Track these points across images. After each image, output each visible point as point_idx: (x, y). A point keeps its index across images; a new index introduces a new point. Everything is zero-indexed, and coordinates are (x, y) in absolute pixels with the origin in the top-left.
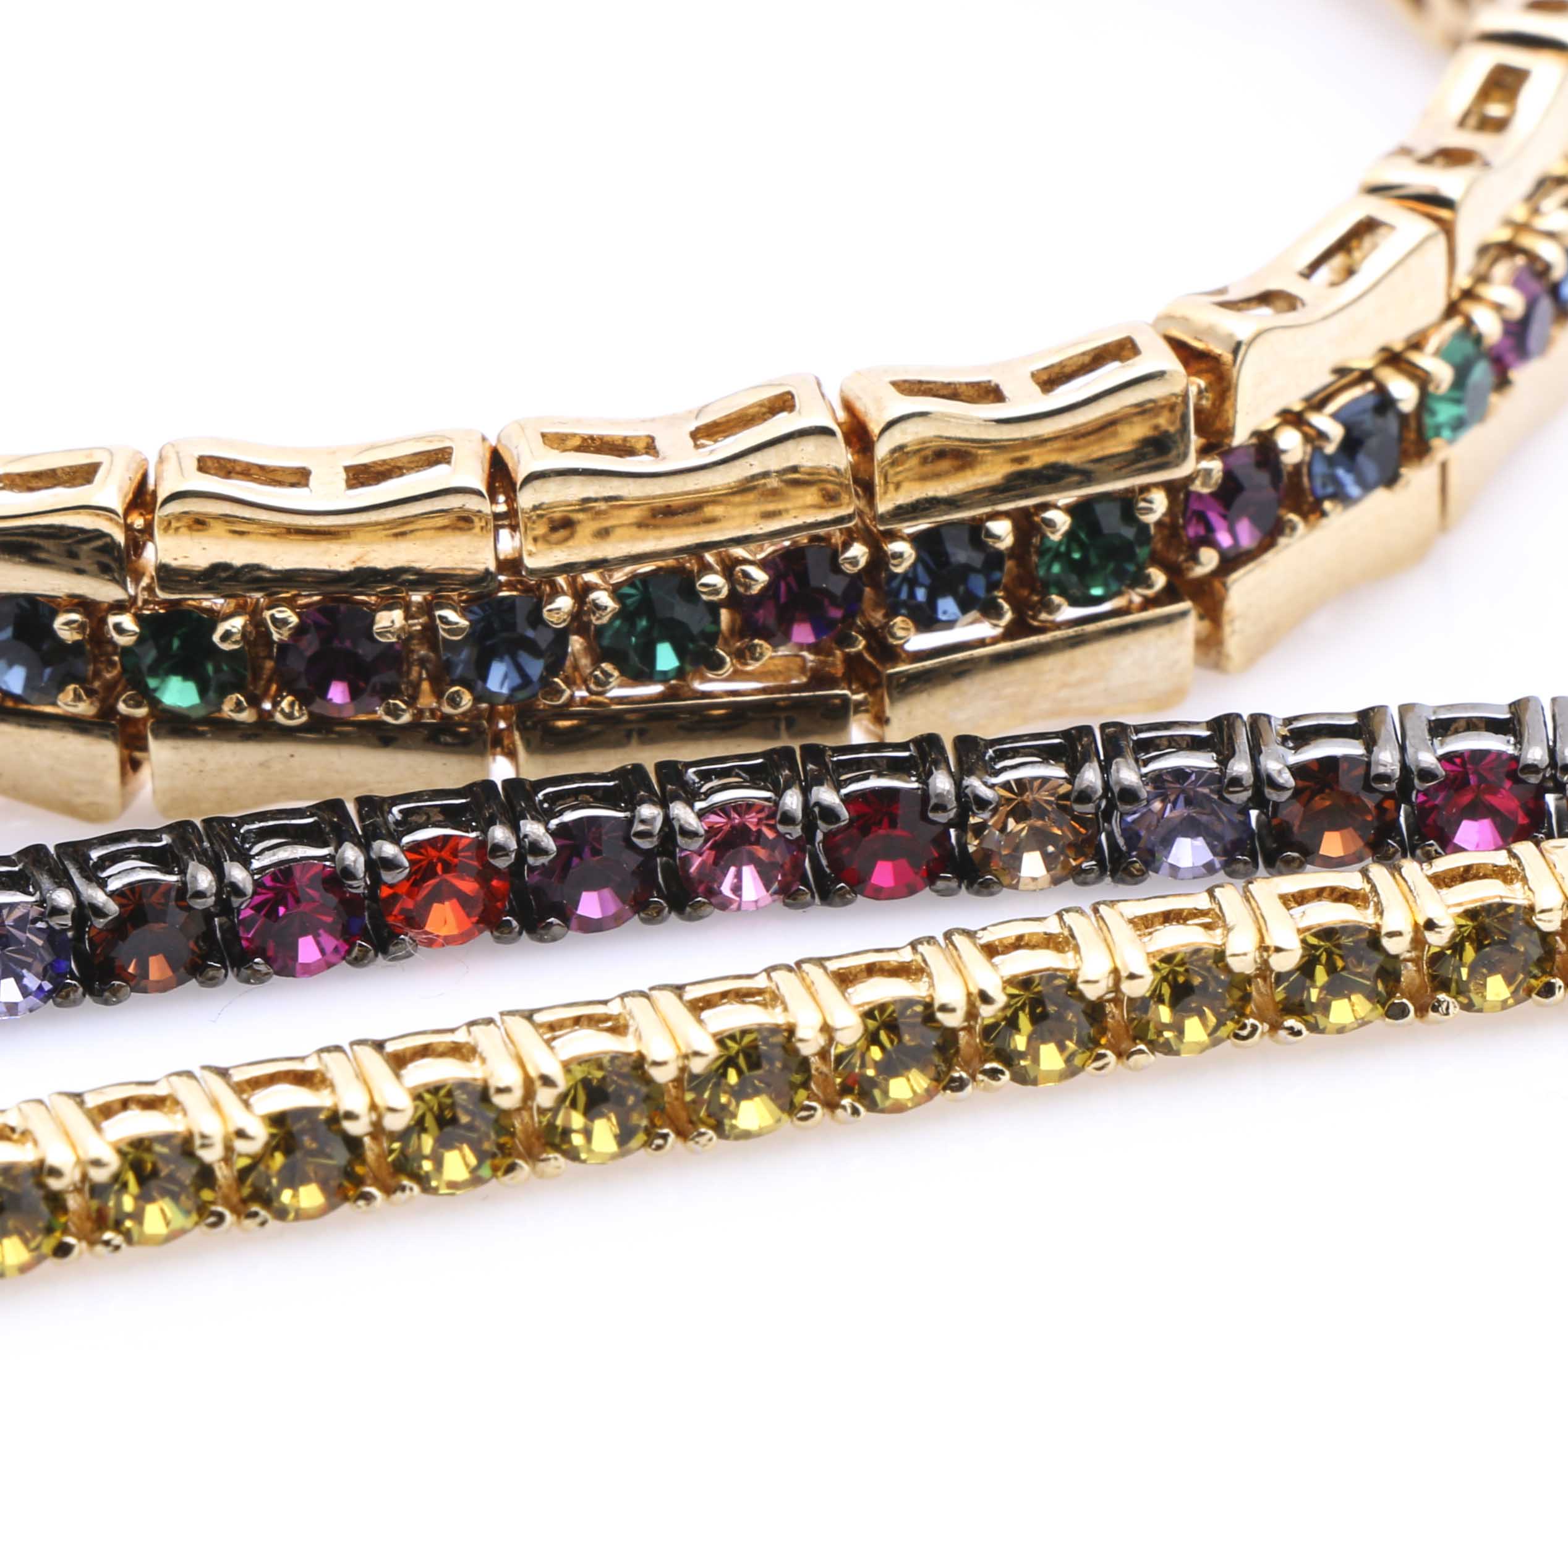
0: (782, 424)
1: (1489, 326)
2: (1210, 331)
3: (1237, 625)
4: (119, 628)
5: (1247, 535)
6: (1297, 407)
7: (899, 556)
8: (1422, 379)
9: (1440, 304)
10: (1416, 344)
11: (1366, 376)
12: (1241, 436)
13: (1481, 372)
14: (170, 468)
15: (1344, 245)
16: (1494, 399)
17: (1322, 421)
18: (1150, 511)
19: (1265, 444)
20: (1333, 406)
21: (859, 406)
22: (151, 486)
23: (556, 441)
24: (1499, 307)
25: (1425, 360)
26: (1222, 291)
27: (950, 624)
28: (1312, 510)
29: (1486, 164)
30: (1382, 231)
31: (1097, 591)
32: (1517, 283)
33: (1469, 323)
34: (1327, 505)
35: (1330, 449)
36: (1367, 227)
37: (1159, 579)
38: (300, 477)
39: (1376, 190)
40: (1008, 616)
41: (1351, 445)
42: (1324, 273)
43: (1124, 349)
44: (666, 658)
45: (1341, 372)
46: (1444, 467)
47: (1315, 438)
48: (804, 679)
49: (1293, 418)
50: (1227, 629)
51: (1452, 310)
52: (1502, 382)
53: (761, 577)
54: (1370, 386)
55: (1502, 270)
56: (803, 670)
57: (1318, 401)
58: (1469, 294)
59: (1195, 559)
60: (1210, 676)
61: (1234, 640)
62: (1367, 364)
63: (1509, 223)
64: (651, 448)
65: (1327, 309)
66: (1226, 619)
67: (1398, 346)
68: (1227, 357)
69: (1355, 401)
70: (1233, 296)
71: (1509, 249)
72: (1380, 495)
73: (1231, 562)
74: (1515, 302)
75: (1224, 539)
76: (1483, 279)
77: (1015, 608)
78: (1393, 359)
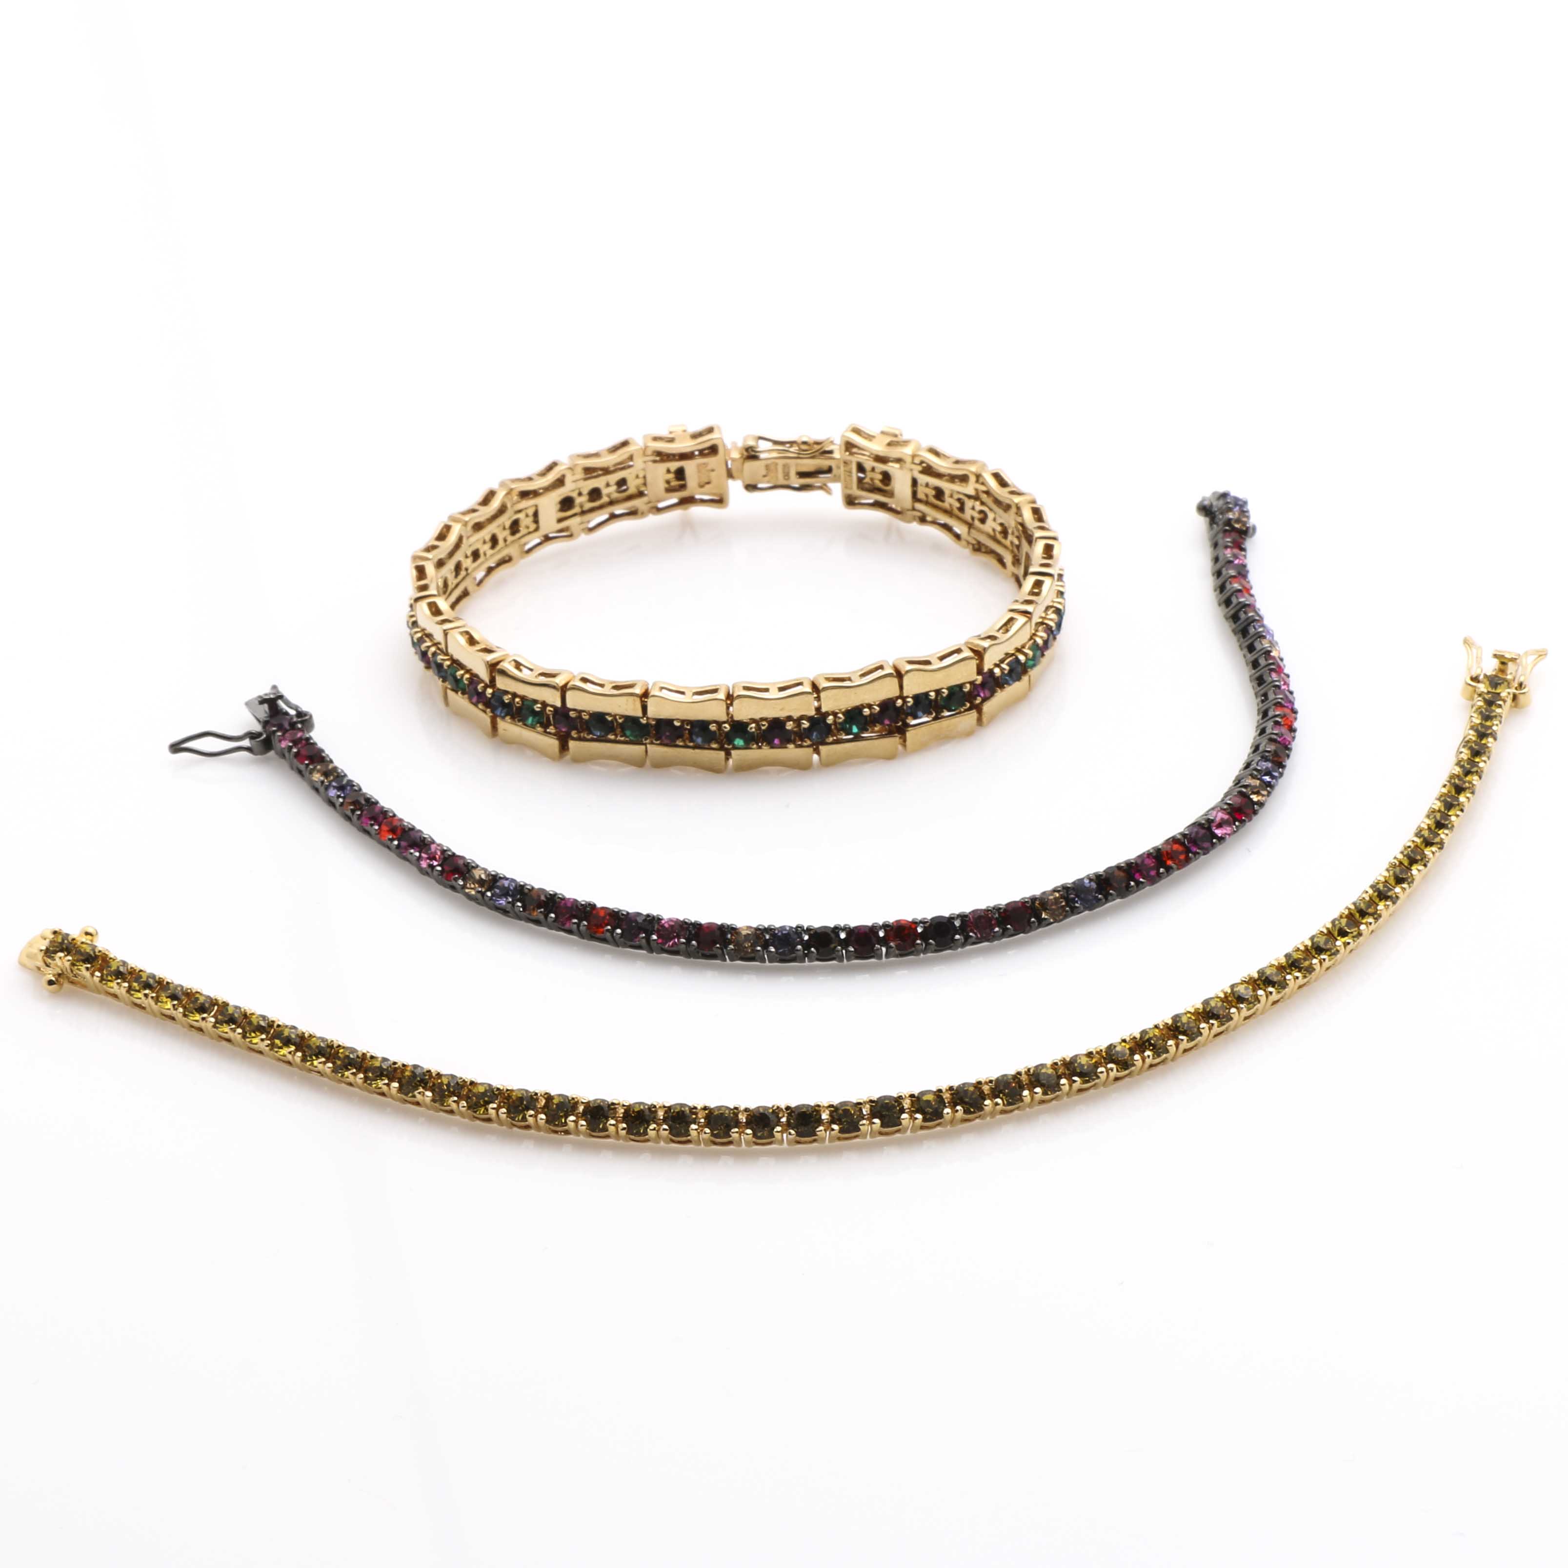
0: (880, 673)
1: (1040, 641)
2: (978, 645)
3: (986, 715)
4: (725, 727)
5: (988, 694)
6: (998, 663)
7: (909, 702)
8: (1026, 655)
9: (1029, 637)
10: (1023, 646)
11: (1013, 655)
12: (986, 670)
13: (1039, 653)
14: (736, 689)
15: (1006, 624)
16: (1041, 659)
17: (1004, 666)
18: (966, 688)
19: (991, 671)
20: (1006, 662)
21: (898, 667)
22: (731, 693)
23: (828, 679)
24: (1041, 637)
25: (1026, 650)
26: (979, 636)
27: (920, 718)
28: (1002, 687)
29: (1037, 603)
30: (1014, 620)
31: (953, 708)
32: (1045, 632)
33: (1035, 641)
34: (1005, 686)
35: (1006, 672)
36: (1011, 620)
37: (968, 705)
38: (767, 690)
39: (1012, 611)
40: (934, 714)
41: (1011, 671)
42: (1001, 631)
43: (958, 651)
44: (855, 729)
45: (1007, 654)
46: (1030, 677)
47: (1002, 669)
48: (886, 733)
49: (997, 665)
50: (983, 716)
51: (1031, 638)
52: (1043, 655)
53: (877, 709)
54: (1014, 657)
55: (1040, 628)
56: (886, 730)
57: (1002, 661)
58: (1034, 635)
59: (976, 699)
60: (980, 727)
61: (985, 719)
62: (1013, 652)
63: (1042, 617)
64: (850, 679)
65: (1005, 639)
66: (983, 714)
67: (1020, 647)
68: (982, 651)
69: (1011, 661)
70: (982, 636)
71: (1042, 623)
72: (1017, 683)
73: (985, 700)
74: (1044, 635)
75: (982, 695)
76: (1037, 631)
77: (936, 712)
78: (1019, 650)
